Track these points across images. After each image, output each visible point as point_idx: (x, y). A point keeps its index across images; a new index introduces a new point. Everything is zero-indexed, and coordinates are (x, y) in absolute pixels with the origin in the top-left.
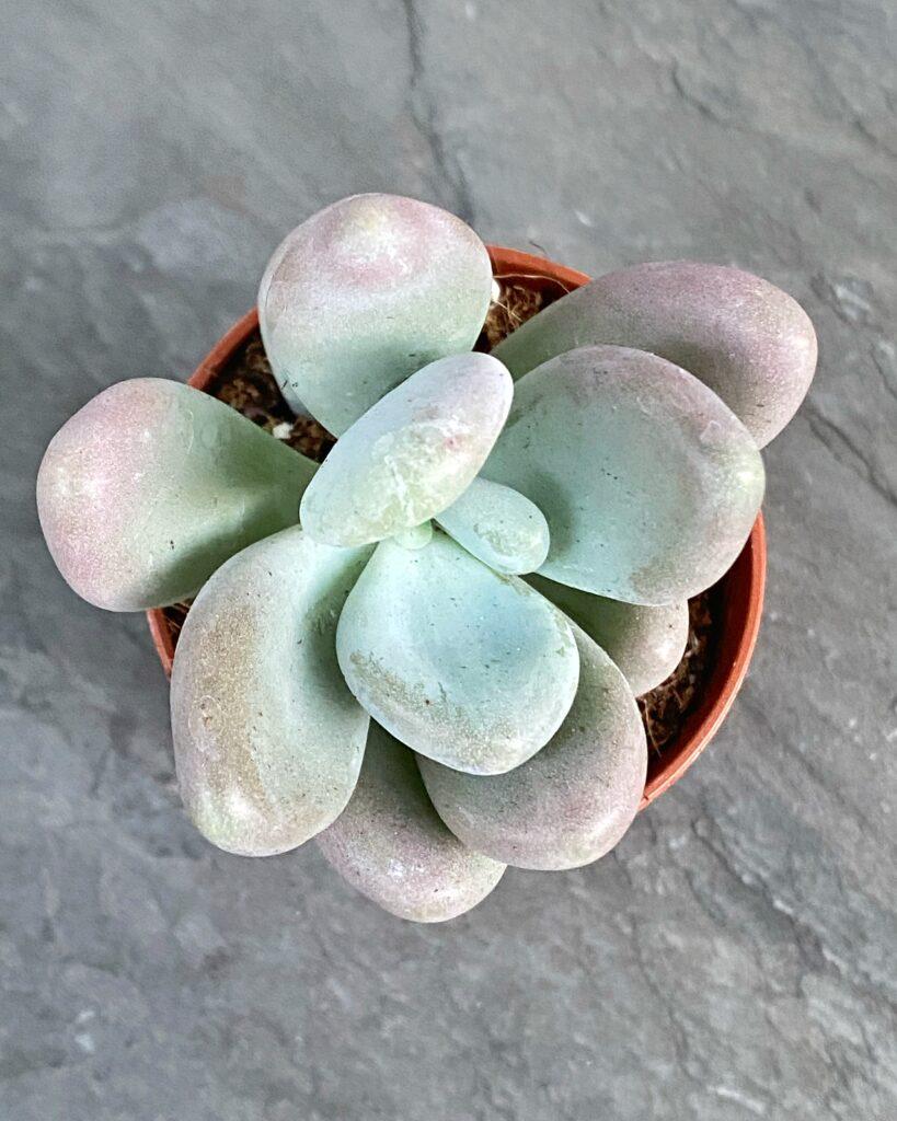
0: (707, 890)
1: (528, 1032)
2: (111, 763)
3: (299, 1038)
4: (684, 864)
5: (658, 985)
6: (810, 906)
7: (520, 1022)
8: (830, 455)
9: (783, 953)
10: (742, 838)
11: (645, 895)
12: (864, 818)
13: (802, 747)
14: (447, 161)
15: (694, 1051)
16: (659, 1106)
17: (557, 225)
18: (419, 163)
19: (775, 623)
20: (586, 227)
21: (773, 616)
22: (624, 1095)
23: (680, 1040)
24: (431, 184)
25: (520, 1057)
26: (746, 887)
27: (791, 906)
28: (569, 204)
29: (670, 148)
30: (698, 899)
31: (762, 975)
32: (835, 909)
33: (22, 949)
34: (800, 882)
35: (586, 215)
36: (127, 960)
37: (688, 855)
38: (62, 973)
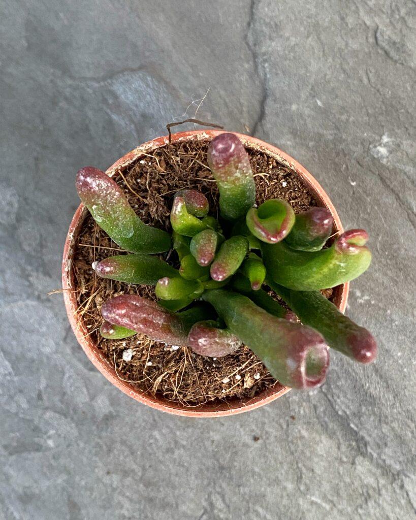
0: (322, 415)
3: (139, 453)
4: (314, 402)
5: (294, 452)
6: (365, 428)
9: (350, 445)
14: (260, 67)
15: (304, 480)
16: (285, 501)
17: (306, 105)
18: (246, 66)
19: (373, 305)
20: (320, 107)
21: (373, 302)
22: (271, 494)
23: (299, 475)
24: (251, 77)
25: (230, 473)
26: (339, 416)
27: (357, 427)
28: (313, 95)
29: (367, 71)
30: (318, 418)
31: (339, 454)
32: (376, 431)
33: (28, 402)
34: (363, 417)
35: (321, 101)
36: (71, 412)
37: (317, 399)
38: (44, 413)
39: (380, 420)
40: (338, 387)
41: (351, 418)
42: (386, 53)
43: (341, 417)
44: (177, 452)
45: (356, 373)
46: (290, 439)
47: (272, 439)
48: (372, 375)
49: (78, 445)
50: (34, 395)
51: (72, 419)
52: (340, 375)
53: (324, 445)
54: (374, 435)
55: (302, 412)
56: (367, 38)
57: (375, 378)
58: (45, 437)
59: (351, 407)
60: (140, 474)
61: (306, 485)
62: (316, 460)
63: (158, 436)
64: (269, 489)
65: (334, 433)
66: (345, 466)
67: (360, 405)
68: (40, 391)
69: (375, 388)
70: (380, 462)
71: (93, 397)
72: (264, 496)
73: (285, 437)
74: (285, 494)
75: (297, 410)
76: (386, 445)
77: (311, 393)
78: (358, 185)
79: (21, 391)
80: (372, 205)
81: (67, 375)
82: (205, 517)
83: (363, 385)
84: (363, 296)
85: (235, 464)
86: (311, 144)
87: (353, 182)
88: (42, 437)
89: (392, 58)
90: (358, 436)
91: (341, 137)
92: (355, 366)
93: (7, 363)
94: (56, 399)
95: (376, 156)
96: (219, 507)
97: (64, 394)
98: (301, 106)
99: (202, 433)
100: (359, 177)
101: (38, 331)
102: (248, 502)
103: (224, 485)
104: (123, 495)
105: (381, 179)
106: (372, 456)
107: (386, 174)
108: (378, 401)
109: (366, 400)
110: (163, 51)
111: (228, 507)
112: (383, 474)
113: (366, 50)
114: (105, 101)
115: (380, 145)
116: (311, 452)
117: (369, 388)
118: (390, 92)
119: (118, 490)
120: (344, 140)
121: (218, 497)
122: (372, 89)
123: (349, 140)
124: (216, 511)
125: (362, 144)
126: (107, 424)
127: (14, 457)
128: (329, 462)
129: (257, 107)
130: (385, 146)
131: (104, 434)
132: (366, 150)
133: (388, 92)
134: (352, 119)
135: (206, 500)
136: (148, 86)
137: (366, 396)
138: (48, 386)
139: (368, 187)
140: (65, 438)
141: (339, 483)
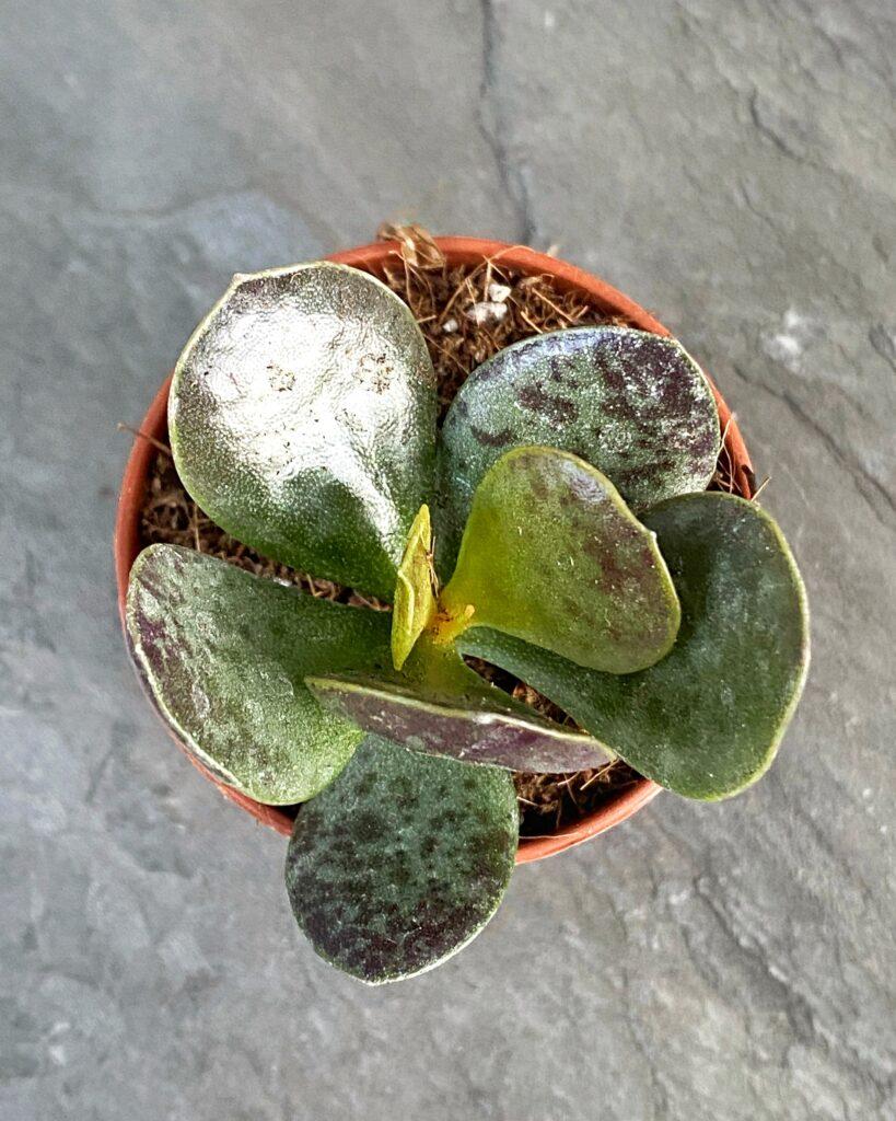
0: (704, 950)
1: (507, 1081)
2: (109, 771)
3: (274, 1068)
4: (683, 920)
5: (645, 1044)
6: (804, 975)
7: (500, 1070)
8: (872, 515)
9: (774, 1020)
10: (743, 899)
11: (640, 950)
12: (869, 891)
13: (814, 813)
14: (511, 175)
15: (672, 1112)
17: (616, 252)
23: (661, 1101)
24: (493, 199)
25: (495, 1104)
26: (743, 949)
27: (787, 974)
29: (740, 180)
30: (693, 959)
31: (749, 1042)
32: (829, 981)
33: (2, 955)
34: (798, 949)
36: (108, 975)
37: (687, 912)
38: (42, 981)
39: (837, 956)
41: (769, 952)
42: (779, 144)
43: (748, 953)
44: (366, 1061)
45: (774, 846)
46: (633, 1012)
47: (591, 1016)
48: (809, 847)
49: (125, 1056)
50: (16, 937)
51: (110, 991)
52: (738, 852)
53: (714, 1023)
54: (826, 991)
55: (656, 946)
56: (735, 115)
57: (817, 854)
58: (44, 1038)
59: (769, 927)
62: (697, 1060)
63: (320, 1025)
65: (735, 992)
66: (766, 1071)
67: (789, 921)
68: (30, 927)
69: (818, 878)
70: (845, 1055)
71: (159, 937)
73: (619, 1008)
75: (643, 942)
76: (856, 1013)
77: (674, 900)
78: (743, 420)
80: (776, 464)
81: (96, 884)
83: (791, 874)
88: (36, 1040)
89: (790, 154)
90: (790, 995)
92: (769, 829)
95: (774, 356)
97: (90, 931)
98: (605, 255)
99: (425, 1010)
100: (742, 401)
101: (26, 781)
105: (791, 404)
106: (826, 1042)
107: (800, 394)
108: (827, 909)
109: (801, 908)
110: (298, 149)
112: (856, 1087)
113: (736, 137)
115: (782, 331)
116: (683, 1042)
120: (704, 325)
122: (755, 217)
123: (714, 324)
125: (742, 330)
126: (193, 999)
128: (728, 1064)
130: (794, 332)
131: (188, 1024)
132: (753, 343)
133: (789, 221)
134: (716, 280)
137: (801, 898)
138: (48, 913)
140: (92, 1039)
141: (755, 1117)
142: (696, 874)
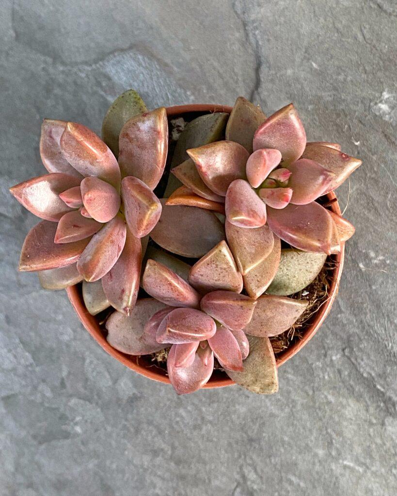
0: (347, 379)
4: (338, 366)
6: (392, 388)
9: (378, 406)
11: (320, 379)
14: (251, 35)
15: (335, 445)
16: (317, 467)
17: (301, 68)
18: (237, 35)
19: (389, 265)
20: (316, 70)
21: (388, 262)
22: (303, 462)
23: (329, 441)
24: (243, 45)
25: (260, 444)
26: (365, 378)
27: (384, 388)
28: (308, 58)
29: (361, 27)
30: (343, 382)
31: (368, 415)
33: (52, 391)
34: (389, 378)
35: (316, 63)
36: (96, 397)
37: (340, 363)
38: (69, 401)
40: (360, 350)
41: (376, 379)
42: (380, 6)
43: (367, 379)
44: (204, 428)
45: (378, 334)
46: (317, 404)
47: (299, 407)
49: (105, 429)
50: (57, 383)
51: (97, 404)
52: (362, 338)
53: (352, 409)
55: (326, 377)
58: (72, 423)
59: (376, 369)
60: (170, 452)
61: (337, 449)
62: (345, 423)
63: (184, 414)
64: (300, 457)
65: (361, 396)
66: (375, 427)
67: (385, 366)
68: (63, 379)
71: (115, 381)
72: (296, 464)
73: (311, 404)
74: (316, 461)
75: (321, 376)
77: (334, 358)
78: (363, 145)
79: (44, 381)
80: (379, 164)
81: (88, 361)
82: (238, 490)
83: (386, 346)
84: (377, 256)
85: (264, 435)
86: (310, 107)
87: (357, 142)
88: (69, 424)
89: (385, 12)
90: (385, 396)
91: (341, 98)
92: (376, 327)
93: (27, 354)
94: (80, 386)
95: (378, 114)
96: (252, 479)
97: (87, 380)
98: (296, 71)
99: (228, 407)
100: (362, 136)
101: (55, 320)
102: (280, 472)
103: (254, 457)
104: (156, 475)
105: (386, 136)
107: (390, 131)
109: (391, 360)
110: (152, 28)
111: (261, 477)
113: (359, 6)
114: (99, 84)
115: (381, 102)
116: (339, 417)
117: (392, 347)
118: (386, 47)
119: (150, 470)
120: (344, 100)
121: (250, 468)
122: (368, 45)
123: (349, 100)
124: (249, 483)
125: (362, 102)
126: (131, 406)
127: (43, 447)
128: (359, 425)
129: (253, 74)
130: (386, 102)
131: (130, 416)
132: (367, 108)
133: (385, 46)
134: (349, 78)
135: (238, 473)
136: (140, 65)
137: (391, 356)
138: (69, 373)
139: (373, 146)
140: (91, 423)
141: (371, 446)
142: (344, 346)
